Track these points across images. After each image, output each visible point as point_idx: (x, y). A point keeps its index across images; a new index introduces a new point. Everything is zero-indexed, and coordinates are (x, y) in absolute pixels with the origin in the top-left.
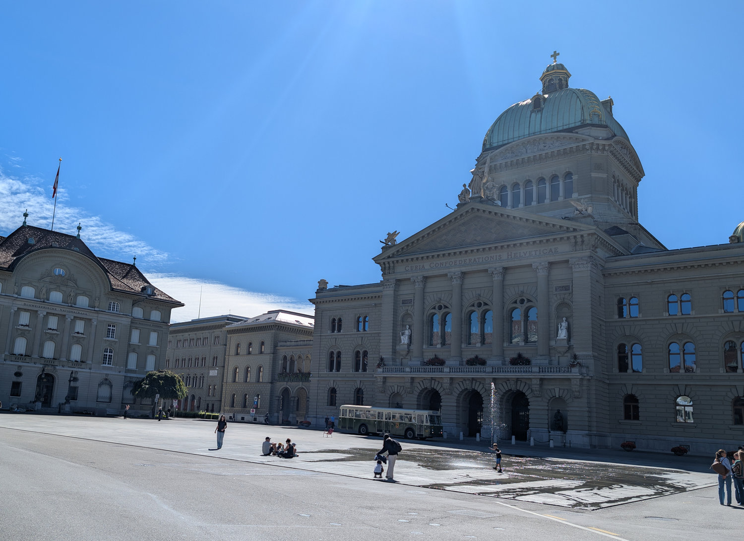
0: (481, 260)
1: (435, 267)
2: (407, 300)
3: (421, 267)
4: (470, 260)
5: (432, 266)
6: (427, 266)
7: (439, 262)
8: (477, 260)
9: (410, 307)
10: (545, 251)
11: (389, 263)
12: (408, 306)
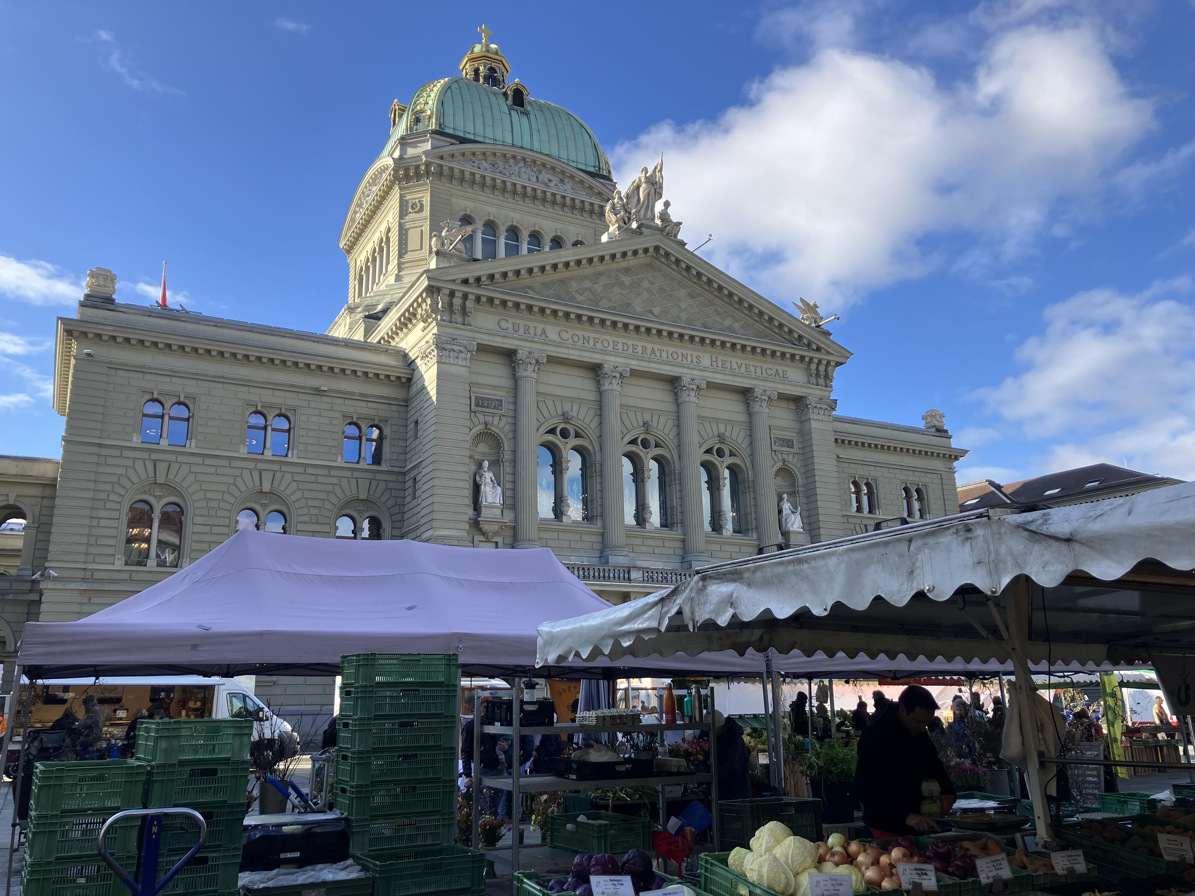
0: (664, 355)
1: (570, 341)
2: (488, 399)
3: (539, 332)
4: (644, 349)
5: (565, 336)
6: (553, 332)
7: (580, 333)
8: (658, 353)
9: (497, 419)
10: (769, 372)
11: (465, 296)
12: (493, 415)
